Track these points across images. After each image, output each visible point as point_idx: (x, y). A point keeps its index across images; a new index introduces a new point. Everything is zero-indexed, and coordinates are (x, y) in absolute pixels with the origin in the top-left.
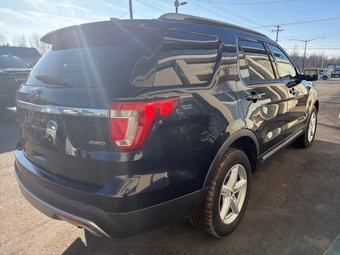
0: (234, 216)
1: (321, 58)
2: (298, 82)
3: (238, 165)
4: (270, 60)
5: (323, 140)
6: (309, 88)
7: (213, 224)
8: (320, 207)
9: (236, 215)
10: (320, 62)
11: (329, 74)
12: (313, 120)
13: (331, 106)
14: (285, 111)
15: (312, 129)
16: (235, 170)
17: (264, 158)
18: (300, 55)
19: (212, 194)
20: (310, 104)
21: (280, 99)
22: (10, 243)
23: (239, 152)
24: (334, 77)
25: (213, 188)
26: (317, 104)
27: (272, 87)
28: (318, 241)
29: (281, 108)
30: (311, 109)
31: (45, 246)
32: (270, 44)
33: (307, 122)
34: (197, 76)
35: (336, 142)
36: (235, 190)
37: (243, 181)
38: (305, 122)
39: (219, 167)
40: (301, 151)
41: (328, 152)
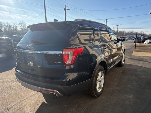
0: (101, 90)
1: (124, 32)
2: (118, 42)
3: (101, 71)
4: (109, 34)
5: (128, 63)
6: (121, 44)
7: (95, 92)
8: (129, 86)
9: (101, 89)
10: (124, 34)
11: (127, 39)
12: (124, 56)
13: (129, 51)
14: (113, 53)
15: (123, 59)
16: (100, 73)
17: (109, 69)
18: (115, 31)
19: (94, 81)
20: (122, 50)
21: (111, 48)
22: (16, 106)
23: (101, 67)
24: (129, 40)
25: (94, 79)
26: (125, 50)
27: (108, 44)
28: (130, 96)
29: (111, 52)
30: (123, 52)
31: (31, 106)
32: (108, 28)
33: (122, 57)
34: (84, 40)
35: (132, 64)
36: (100, 80)
37: (103, 77)
38: (121, 57)
39: (96, 71)
40: (120, 68)
41: (129, 68)
